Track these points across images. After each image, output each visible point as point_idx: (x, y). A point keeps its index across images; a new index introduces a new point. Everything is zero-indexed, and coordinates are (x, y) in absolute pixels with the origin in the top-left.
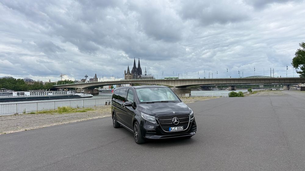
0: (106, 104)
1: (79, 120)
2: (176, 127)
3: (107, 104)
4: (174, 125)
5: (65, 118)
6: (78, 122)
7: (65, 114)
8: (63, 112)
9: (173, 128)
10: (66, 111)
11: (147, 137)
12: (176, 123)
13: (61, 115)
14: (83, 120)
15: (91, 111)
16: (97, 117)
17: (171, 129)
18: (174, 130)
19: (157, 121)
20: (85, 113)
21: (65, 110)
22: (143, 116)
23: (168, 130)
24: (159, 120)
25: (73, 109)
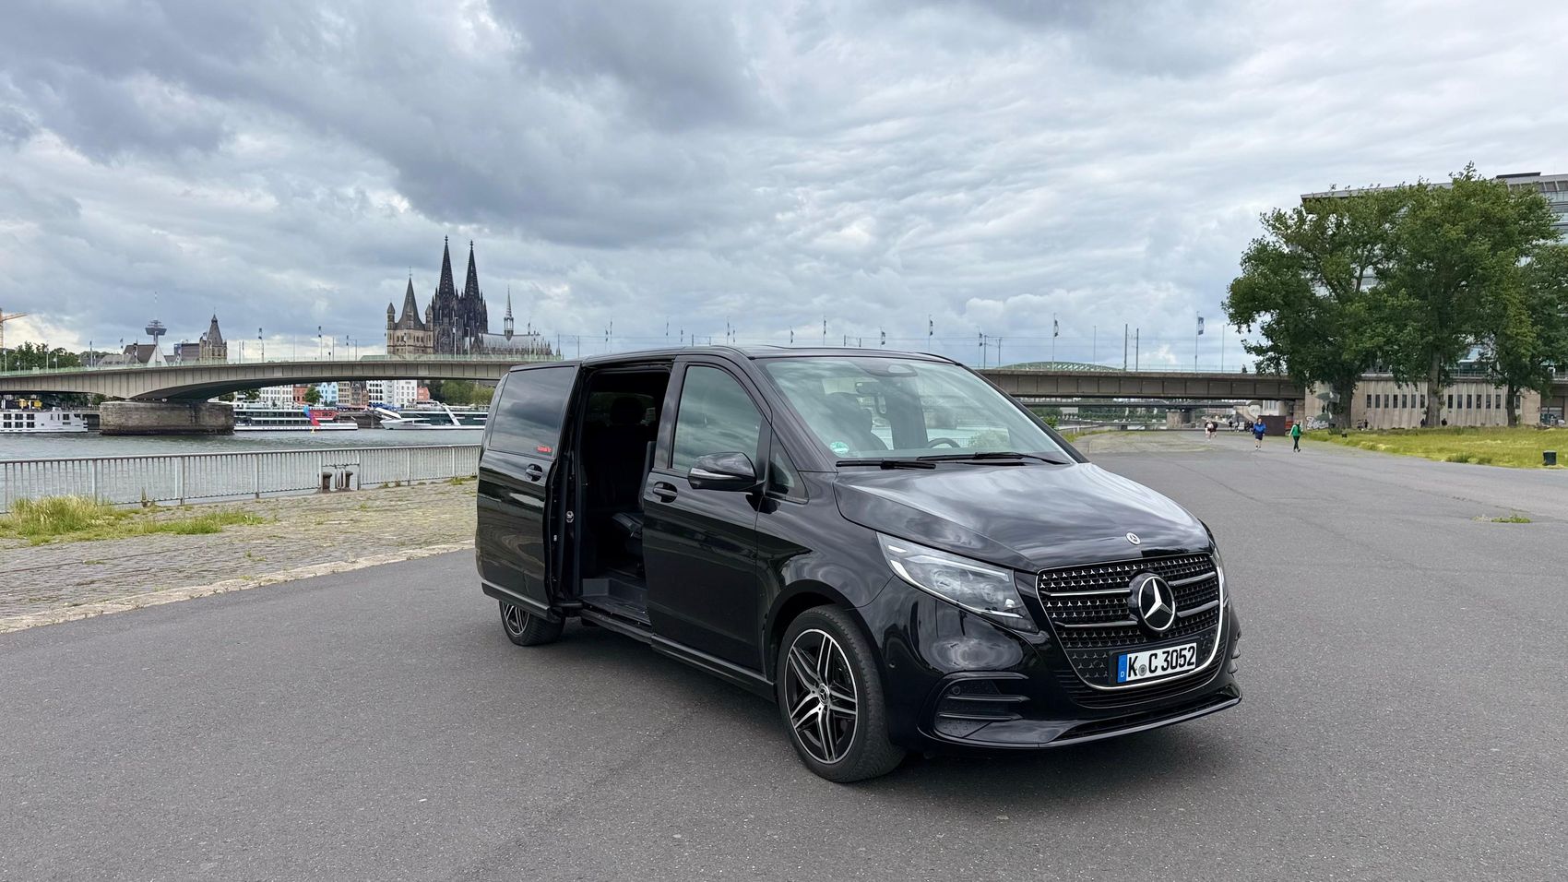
0: (326, 488)
1: (206, 590)
2: (1159, 652)
3: (332, 488)
4: (1148, 637)
5: (87, 570)
6: (197, 604)
7: (71, 548)
8: (56, 530)
9: (1142, 658)
10: (72, 528)
11: (956, 731)
12: (1161, 617)
13: (46, 556)
14: (231, 584)
15: (247, 530)
16: (322, 569)
17: (1132, 667)
18: (1148, 675)
19: (1028, 601)
20: (211, 538)
21: (63, 520)
22: (904, 563)
23: (1110, 670)
24: (1045, 598)
25: (120, 516)
